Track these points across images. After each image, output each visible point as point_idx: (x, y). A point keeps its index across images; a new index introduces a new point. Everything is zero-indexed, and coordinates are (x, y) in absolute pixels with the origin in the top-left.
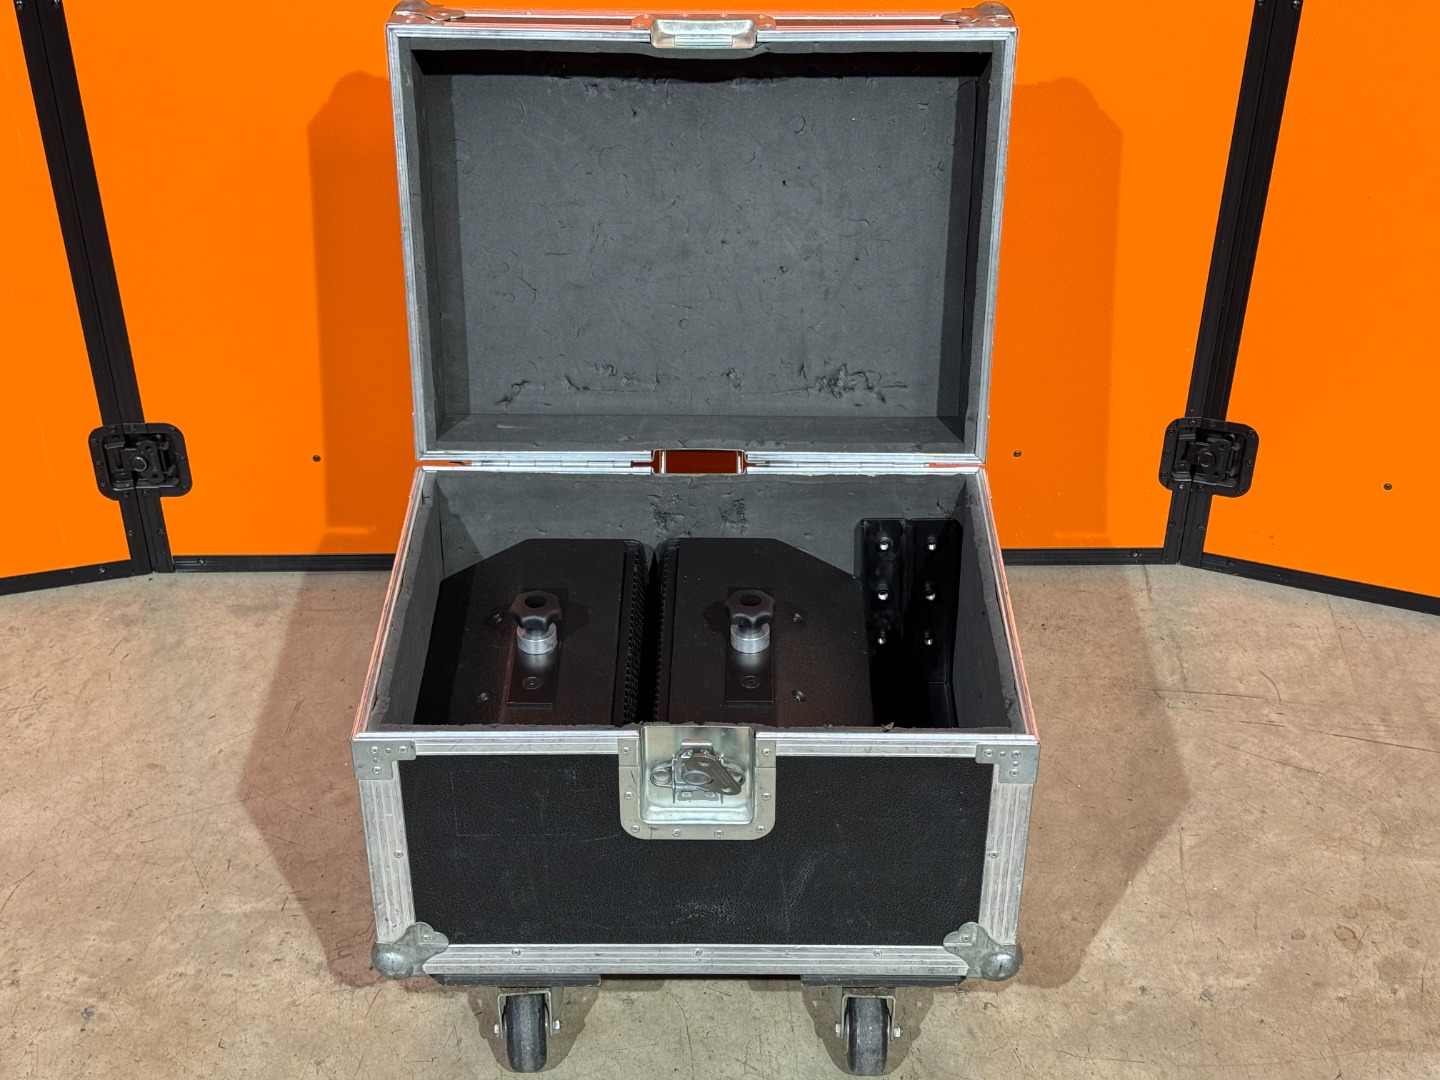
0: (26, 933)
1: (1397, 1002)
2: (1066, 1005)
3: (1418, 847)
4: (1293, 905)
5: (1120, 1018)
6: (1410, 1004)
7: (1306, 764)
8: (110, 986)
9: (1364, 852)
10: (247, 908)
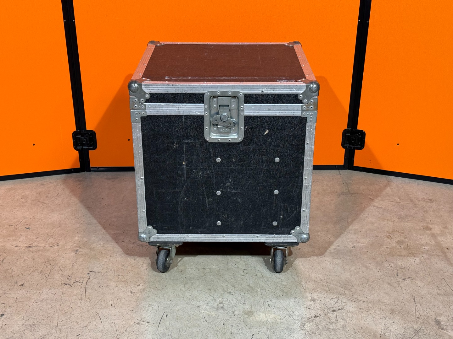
0: (60, 237)
1: (401, 248)
2: (319, 249)
3: (407, 221)
4: (375, 231)
5: (332, 251)
6: (404, 248)
7: (379, 206)
8: (82, 246)
9: (394, 222)
10: (115, 232)
